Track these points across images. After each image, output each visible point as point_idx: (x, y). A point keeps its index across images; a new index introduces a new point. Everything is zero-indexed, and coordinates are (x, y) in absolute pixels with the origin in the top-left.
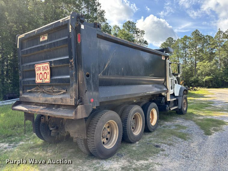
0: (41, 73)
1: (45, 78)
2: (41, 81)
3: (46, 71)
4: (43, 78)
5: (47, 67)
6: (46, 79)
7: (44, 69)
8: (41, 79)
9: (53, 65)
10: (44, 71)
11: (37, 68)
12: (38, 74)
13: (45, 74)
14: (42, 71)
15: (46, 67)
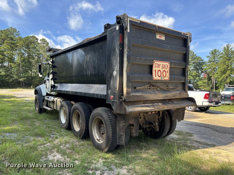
0: (159, 70)
1: (165, 75)
2: (160, 78)
3: (165, 70)
4: (162, 76)
5: (168, 66)
6: (166, 77)
7: (164, 67)
8: (159, 77)
9: (172, 65)
10: (164, 69)
11: (156, 65)
12: (155, 71)
13: (164, 72)
14: (160, 69)
15: (166, 66)
